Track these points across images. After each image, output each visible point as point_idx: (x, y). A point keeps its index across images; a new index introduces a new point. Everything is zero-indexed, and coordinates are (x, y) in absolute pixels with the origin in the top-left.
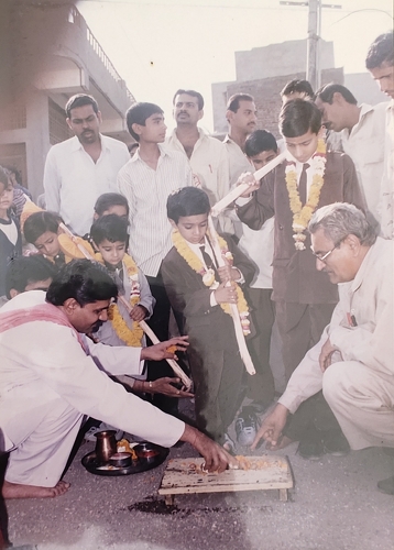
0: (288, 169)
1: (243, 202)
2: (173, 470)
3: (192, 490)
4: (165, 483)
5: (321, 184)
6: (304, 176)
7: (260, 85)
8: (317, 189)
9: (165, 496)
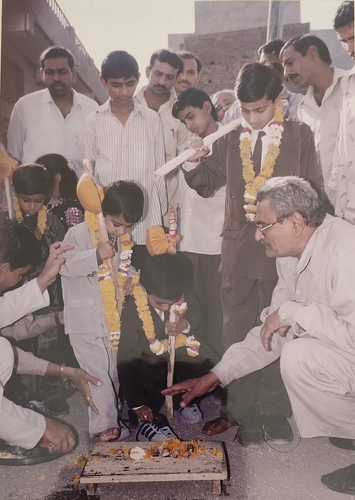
0: (243, 136)
1: (191, 167)
2: (98, 455)
3: (117, 480)
4: (88, 470)
5: (277, 153)
6: (259, 144)
7: (219, 39)
8: (272, 160)
9: (87, 485)
